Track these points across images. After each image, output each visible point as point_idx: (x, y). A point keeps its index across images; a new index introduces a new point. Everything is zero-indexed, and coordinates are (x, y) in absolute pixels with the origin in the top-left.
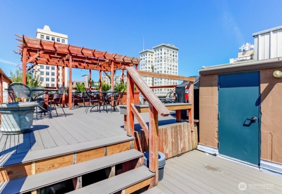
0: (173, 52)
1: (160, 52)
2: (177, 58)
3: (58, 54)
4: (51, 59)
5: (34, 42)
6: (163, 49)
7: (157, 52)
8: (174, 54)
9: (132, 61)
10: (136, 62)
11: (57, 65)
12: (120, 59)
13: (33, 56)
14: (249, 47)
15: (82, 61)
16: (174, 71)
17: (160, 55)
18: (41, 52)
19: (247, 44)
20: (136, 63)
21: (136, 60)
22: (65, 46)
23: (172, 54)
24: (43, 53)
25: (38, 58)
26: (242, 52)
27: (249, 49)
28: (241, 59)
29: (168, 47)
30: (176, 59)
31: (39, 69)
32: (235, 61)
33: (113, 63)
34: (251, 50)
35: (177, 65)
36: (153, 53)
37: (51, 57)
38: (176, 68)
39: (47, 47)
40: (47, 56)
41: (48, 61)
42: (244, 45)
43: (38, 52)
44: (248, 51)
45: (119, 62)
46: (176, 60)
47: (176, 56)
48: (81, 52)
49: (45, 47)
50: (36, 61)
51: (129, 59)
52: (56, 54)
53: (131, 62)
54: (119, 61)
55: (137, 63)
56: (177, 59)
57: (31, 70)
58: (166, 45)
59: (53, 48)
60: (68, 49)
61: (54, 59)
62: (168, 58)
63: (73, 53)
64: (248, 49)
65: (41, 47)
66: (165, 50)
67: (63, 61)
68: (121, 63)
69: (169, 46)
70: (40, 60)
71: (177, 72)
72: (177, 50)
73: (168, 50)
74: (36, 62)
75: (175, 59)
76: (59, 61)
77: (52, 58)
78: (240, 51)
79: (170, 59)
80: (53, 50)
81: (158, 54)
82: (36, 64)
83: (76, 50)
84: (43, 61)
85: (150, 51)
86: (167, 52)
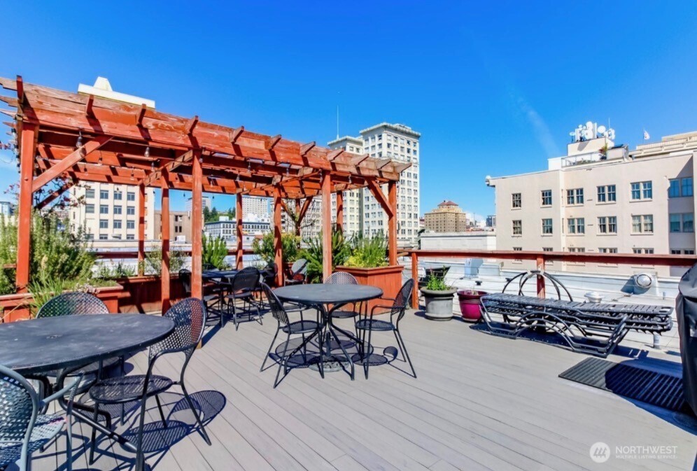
0: (408, 142)
1: (377, 142)
2: (417, 156)
3: (153, 152)
4: (125, 166)
5: (65, 108)
6: (384, 135)
7: (370, 143)
8: (409, 147)
9: (380, 172)
10: (391, 173)
11: (140, 182)
12: (348, 166)
13: (64, 157)
14: (593, 130)
15: (223, 171)
16: (410, 186)
17: (377, 150)
18: (92, 146)
19: (589, 124)
20: (390, 177)
21: (390, 169)
22: (180, 124)
23: (406, 146)
24: (100, 149)
25: (81, 165)
26: (578, 144)
27: (594, 136)
28: (579, 159)
29: (396, 130)
30: (414, 158)
31: (82, 198)
32: (564, 165)
33: (328, 178)
34: (598, 137)
35: (418, 173)
36: (361, 144)
37: (123, 162)
38: (415, 180)
39: (114, 124)
40: (111, 158)
41: (114, 171)
42: (580, 126)
43: (78, 144)
44: (590, 141)
45: (346, 175)
46: (415, 161)
47: (415, 151)
48: (233, 143)
49: (106, 127)
50: (72, 174)
51: (372, 166)
52: (147, 153)
53: (378, 174)
54: (346, 172)
55: (394, 177)
56: (416, 159)
57: (56, 201)
58: (391, 125)
59: (137, 128)
60: (190, 135)
61: (133, 165)
62: (396, 157)
63: (205, 149)
64: (591, 137)
65: (91, 124)
66: (389, 138)
67: (165, 173)
68: (352, 178)
69: (398, 127)
70: (85, 170)
71: (418, 189)
72: (417, 137)
73: (396, 138)
74: (74, 175)
75: (412, 159)
76: (148, 172)
77: (128, 164)
78: (573, 140)
79: (402, 158)
80: (138, 136)
81: (374, 146)
82: (71, 182)
83: (217, 138)
84: (97, 173)
85: (353, 138)
86: (393, 143)
